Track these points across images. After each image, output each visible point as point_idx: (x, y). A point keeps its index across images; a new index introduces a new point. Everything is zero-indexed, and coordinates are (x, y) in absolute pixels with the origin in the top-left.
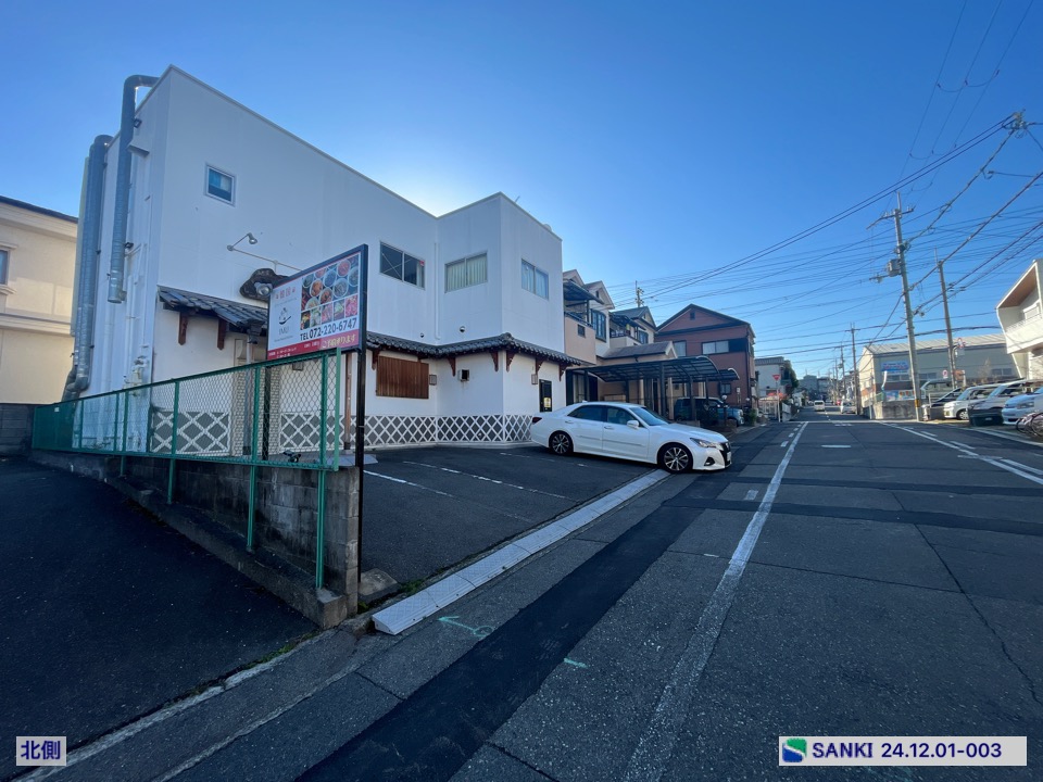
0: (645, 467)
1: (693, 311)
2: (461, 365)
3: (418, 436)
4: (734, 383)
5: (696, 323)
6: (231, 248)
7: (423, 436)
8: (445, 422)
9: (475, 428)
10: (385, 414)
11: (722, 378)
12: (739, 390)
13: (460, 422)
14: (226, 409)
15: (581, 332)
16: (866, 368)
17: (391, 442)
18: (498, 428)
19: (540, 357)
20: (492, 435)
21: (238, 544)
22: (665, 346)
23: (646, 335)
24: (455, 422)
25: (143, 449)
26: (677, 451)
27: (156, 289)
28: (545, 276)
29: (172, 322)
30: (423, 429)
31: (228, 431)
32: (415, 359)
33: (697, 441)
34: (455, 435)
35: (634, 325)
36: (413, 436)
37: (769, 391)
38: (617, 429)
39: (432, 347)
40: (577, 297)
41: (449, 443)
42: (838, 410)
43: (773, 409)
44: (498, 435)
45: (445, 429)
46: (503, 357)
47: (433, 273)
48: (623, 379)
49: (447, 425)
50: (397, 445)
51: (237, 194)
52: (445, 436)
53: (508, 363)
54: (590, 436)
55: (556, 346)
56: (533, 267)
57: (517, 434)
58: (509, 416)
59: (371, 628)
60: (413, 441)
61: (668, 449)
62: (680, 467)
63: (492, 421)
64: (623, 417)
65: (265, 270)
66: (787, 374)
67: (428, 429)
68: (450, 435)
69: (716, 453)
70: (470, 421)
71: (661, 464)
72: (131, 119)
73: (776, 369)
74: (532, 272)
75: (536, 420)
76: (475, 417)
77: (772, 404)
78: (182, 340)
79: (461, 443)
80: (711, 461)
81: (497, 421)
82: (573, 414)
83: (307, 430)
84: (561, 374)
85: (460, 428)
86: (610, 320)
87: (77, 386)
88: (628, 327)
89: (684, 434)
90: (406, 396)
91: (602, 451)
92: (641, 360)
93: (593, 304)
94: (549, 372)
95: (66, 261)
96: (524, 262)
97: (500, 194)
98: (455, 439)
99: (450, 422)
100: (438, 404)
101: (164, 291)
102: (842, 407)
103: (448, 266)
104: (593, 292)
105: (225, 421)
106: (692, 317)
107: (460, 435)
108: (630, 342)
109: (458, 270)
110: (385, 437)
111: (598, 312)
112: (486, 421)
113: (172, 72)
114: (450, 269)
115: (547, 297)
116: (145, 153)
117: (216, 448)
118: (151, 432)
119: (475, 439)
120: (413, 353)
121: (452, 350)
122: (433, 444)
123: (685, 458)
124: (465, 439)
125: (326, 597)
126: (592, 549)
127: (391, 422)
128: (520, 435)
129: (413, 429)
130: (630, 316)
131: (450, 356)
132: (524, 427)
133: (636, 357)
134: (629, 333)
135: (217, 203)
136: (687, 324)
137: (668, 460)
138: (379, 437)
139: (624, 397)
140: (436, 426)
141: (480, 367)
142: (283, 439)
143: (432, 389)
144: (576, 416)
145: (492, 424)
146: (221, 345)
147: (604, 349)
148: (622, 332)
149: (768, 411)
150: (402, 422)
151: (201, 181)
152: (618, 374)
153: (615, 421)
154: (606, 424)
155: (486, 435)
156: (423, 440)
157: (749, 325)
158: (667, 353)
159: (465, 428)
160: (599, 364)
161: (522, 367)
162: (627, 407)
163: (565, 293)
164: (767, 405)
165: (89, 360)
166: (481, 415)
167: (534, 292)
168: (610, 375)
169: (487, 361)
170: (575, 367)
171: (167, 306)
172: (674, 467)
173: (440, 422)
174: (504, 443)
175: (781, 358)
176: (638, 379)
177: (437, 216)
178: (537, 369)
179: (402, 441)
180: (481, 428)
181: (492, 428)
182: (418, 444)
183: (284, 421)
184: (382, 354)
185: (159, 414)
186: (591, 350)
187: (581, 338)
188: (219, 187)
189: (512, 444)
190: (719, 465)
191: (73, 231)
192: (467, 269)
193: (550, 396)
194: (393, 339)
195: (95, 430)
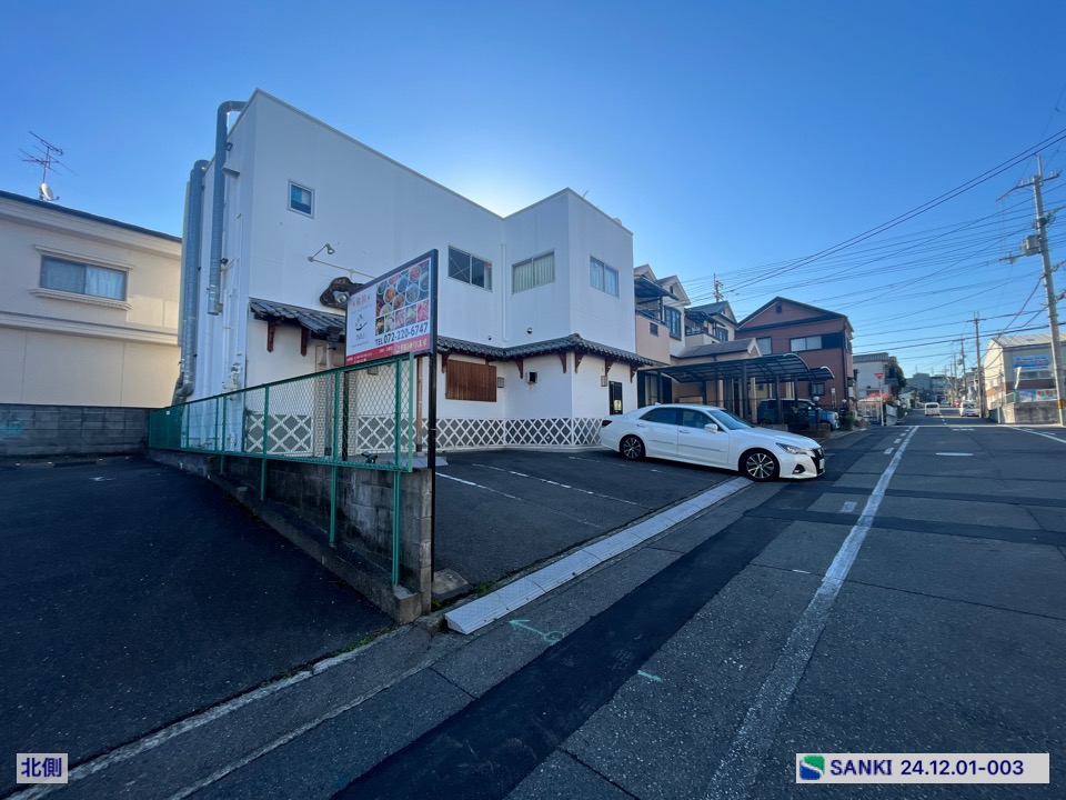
0: (726, 474)
1: (779, 304)
2: (529, 367)
3: (486, 439)
4: (828, 382)
5: (783, 317)
6: (311, 259)
7: (491, 439)
8: (513, 425)
9: (543, 431)
10: (455, 417)
11: (812, 378)
12: (833, 391)
13: (528, 425)
14: (309, 412)
15: (654, 330)
16: (993, 364)
17: (460, 444)
18: (566, 431)
19: (609, 358)
20: (560, 439)
21: (322, 540)
22: (748, 343)
23: (726, 332)
24: (522, 425)
25: (239, 449)
26: (762, 457)
27: (248, 301)
28: (615, 273)
29: (262, 330)
30: (491, 432)
31: (311, 432)
32: (483, 362)
33: (784, 447)
34: (523, 438)
35: (712, 322)
36: (481, 439)
37: (870, 391)
38: (694, 433)
39: (500, 350)
40: (649, 293)
41: (517, 446)
42: (957, 412)
43: (875, 412)
44: (566, 439)
45: (513, 432)
46: (571, 359)
47: (500, 275)
48: (700, 379)
49: (516, 429)
50: (466, 448)
51: (316, 208)
52: (513, 439)
53: (577, 366)
54: (664, 440)
55: (628, 346)
56: (602, 264)
57: (586, 437)
58: (577, 419)
59: (444, 627)
60: (481, 443)
61: (749, 455)
62: (764, 474)
63: (560, 424)
64: (700, 420)
65: (342, 278)
66: (893, 373)
67: (496, 432)
68: (518, 439)
69: (806, 460)
70: (538, 424)
71: (742, 471)
72: (224, 144)
73: (878, 367)
74: (601, 269)
75: (606, 423)
76: (543, 420)
77: (874, 406)
78: (270, 348)
79: (528, 446)
80: (800, 468)
81: (566, 424)
82: (647, 417)
83: (382, 432)
84: (632, 375)
85: (528, 431)
86: (686, 316)
87: (184, 391)
88: (706, 324)
89: (769, 439)
90: (475, 399)
91: (677, 456)
92: (720, 359)
93: (667, 301)
94: (619, 374)
95: (174, 276)
96: (593, 259)
97: (567, 190)
98: (523, 442)
99: (518, 425)
100: (506, 407)
101: (254, 302)
102: (961, 410)
103: (515, 267)
104: (666, 288)
105: (308, 423)
106: (779, 310)
107: (528, 438)
108: (707, 340)
109: (525, 271)
110: (454, 440)
111: (671, 309)
112: (554, 424)
113: (258, 96)
114: (517, 270)
115: (617, 295)
116: (236, 174)
117: (301, 449)
118: (245, 433)
119: (543, 442)
120: (481, 356)
121: (520, 352)
122: (501, 447)
123: (771, 465)
124: (533, 442)
125: (402, 593)
126: (667, 559)
127: (460, 425)
128: (590, 438)
129: (481, 432)
130: (707, 312)
131: (517, 358)
132: (593, 431)
133: (714, 355)
134: (707, 329)
135: (299, 216)
136: (774, 319)
137: (751, 467)
138: (449, 439)
139: (701, 399)
140: (504, 429)
141: (548, 369)
142: (360, 441)
143: (499, 392)
144: (648, 420)
145: (560, 428)
146: (304, 352)
147: (679, 348)
148: (698, 329)
149: (868, 413)
150: (471, 425)
151: (284, 197)
152: (695, 375)
153: (692, 424)
154: (681, 428)
155: (555, 439)
156: (491, 443)
157: (845, 318)
158: (749, 351)
159: (533, 431)
160: (672, 364)
161: (591, 368)
162: (705, 409)
163: (636, 290)
164: (868, 406)
165: (193, 367)
166: (549, 418)
167: (604, 290)
168: (685, 375)
169: (555, 362)
170: (647, 367)
171: (257, 317)
172: (758, 474)
173: (508, 425)
174: (573, 447)
175: (886, 354)
176: (717, 379)
177: (504, 216)
178: (607, 371)
179: (471, 444)
180: (549, 431)
181: (560, 431)
182: (487, 447)
183: (361, 424)
184: (451, 357)
185: (252, 417)
186: (665, 349)
187: (653, 337)
188: (300, 202)
189: (581, 447)
190: (810, 473)
191: (178, 250)
192: (535, 269)
193: (621, 398)
194: (462, 342)
195: (199, 432)
